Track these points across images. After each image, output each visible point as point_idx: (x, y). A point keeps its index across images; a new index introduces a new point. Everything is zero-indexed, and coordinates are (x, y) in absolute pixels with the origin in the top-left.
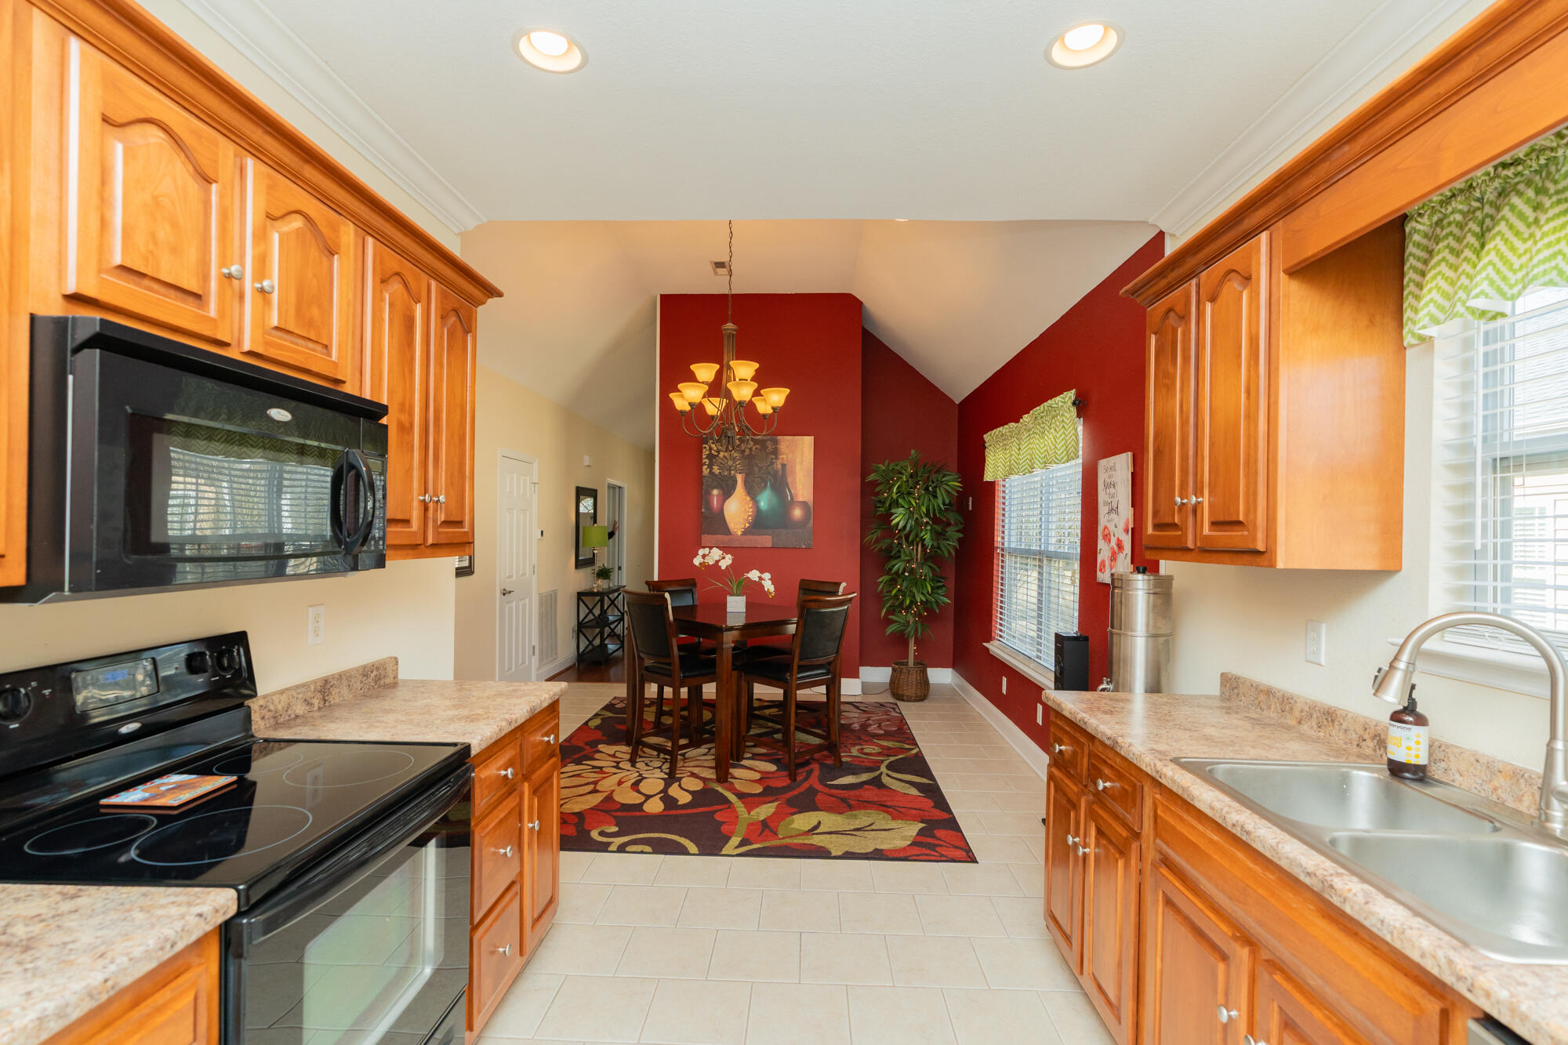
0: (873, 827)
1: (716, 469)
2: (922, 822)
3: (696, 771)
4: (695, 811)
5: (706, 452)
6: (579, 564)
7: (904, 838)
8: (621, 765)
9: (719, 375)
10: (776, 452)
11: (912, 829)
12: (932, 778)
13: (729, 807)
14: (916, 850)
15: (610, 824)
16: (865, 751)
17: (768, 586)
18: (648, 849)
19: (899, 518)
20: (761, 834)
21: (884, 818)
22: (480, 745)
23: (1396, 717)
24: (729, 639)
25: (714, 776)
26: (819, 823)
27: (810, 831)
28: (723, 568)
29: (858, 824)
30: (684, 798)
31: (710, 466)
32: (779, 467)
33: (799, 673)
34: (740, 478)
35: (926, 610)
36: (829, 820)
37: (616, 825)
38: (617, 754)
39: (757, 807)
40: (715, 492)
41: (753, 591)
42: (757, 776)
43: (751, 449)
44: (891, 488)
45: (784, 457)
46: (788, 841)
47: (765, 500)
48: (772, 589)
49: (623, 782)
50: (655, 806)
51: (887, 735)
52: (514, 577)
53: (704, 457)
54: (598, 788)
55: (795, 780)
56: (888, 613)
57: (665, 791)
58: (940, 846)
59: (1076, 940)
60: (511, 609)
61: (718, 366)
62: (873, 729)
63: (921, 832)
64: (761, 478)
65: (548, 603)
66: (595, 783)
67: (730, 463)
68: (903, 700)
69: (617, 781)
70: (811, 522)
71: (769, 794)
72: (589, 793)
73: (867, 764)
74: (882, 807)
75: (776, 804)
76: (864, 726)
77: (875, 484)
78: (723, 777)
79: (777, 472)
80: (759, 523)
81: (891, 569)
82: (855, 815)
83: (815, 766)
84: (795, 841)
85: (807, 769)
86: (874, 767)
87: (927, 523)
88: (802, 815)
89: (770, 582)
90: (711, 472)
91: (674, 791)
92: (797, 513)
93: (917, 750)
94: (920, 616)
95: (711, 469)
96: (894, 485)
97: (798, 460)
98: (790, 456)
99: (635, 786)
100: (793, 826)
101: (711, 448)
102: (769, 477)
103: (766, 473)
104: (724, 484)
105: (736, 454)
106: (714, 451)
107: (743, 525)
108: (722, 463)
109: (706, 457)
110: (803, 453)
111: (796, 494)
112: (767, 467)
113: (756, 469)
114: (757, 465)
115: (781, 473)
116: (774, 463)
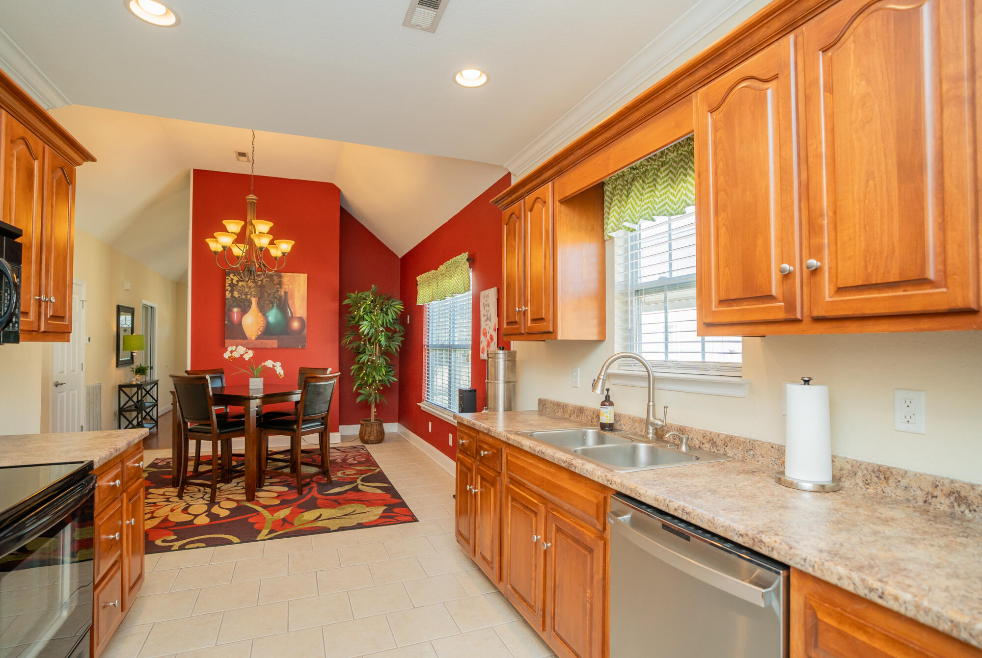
0: (355, 512)
1: (236, 294)
2: (385, 506)
3: (230, 496)
4: (234, 519)
5: (228, 282)
6: (118, 364)
7: (375, 515)
8: (170, 500)
9: (244, 228)
10: (280, 284)
11: (379, 510)
12: (389, 483)
13: (258, 514)
14: (383, 520)
15: (169, 535)
16: (346, 473)
17: (279, 370)
18: (204, 545)
19: (365, 327)
20: (282, 525)
21: (361, 507)
22: (99, 462)
23: (603, 404)
24: (254, 405)
25: (245, 498)
26: (321, 515)
27: (315, 520)
28: (247, 359)
29: (345, 512)
30: (224, 513)
31: (232, 292)
32: (283, 293)
33: (303, 425)
34: (254, 301)
35: (382, 386)
36: (326, 513)
37: (175, 535)
38: (165, 493)
39: (277, 512)
40: (235, 310)
41: (268, 374)
42: (276, 495)
43: (262, 281)
44: (359, 309)
45: (286, 287)
46: (302, 527)
47: (273, 316)
48: (282, 372)
49: (175, 510)
50: (203, 520)
51: (360, 463)
52: (65, 373)
53: (227, 285)
54: (155, 515)
55: (302, 494)
56: (357, 389)
57: (209, 510)
58: (396, 516)
59: (471, 542)
60: (62, 397)
61: (243, 223)
62: (350, 461)
63: (384, 511)
64: (269, 301)
65: (94, 394)
66: (152, 513)
67: (247, 290)
68: (368, 444)
69: (170, 509)
70: (306, 330)
71: (284, 504)
72: (149, 519)
73: (349, 480)
74: (360, 501)
75: (290, 508)
76: (344, 460)
77: (348, 306)
78: (251, 497)
79: (281, 297)
80: (268, 331)
81: (359, 361)
82: (343, 508)
83: (314, 485)
84: (306, 526)
85: (309, 487)
86: (354, 481)
87: (382, 331)
88: (309, 512)
89: (280, 368)
90: (232, 296)
91: (215, 510)
92: (296, 325)
93: (379, 469)
94: (378, 390)
95: (232, 294)
96: (361, 307)
97: (296, 290)
98: (291, 287)
99: (185, 510)
100: (303, 519)
101: (232, 280)
102: (276, 300)
103: (273, 298)
104: (242, 304)
105: (251, 284)
106: (234, 282)
107: (256, 334)
108: (240, 290)
109: (229, 286)
110: (299, 285)
111: (295, 312)
112: (274, 293)
113: (266, 295)
114: (267, 292)
115: (284, 297)
116: (279, 291)
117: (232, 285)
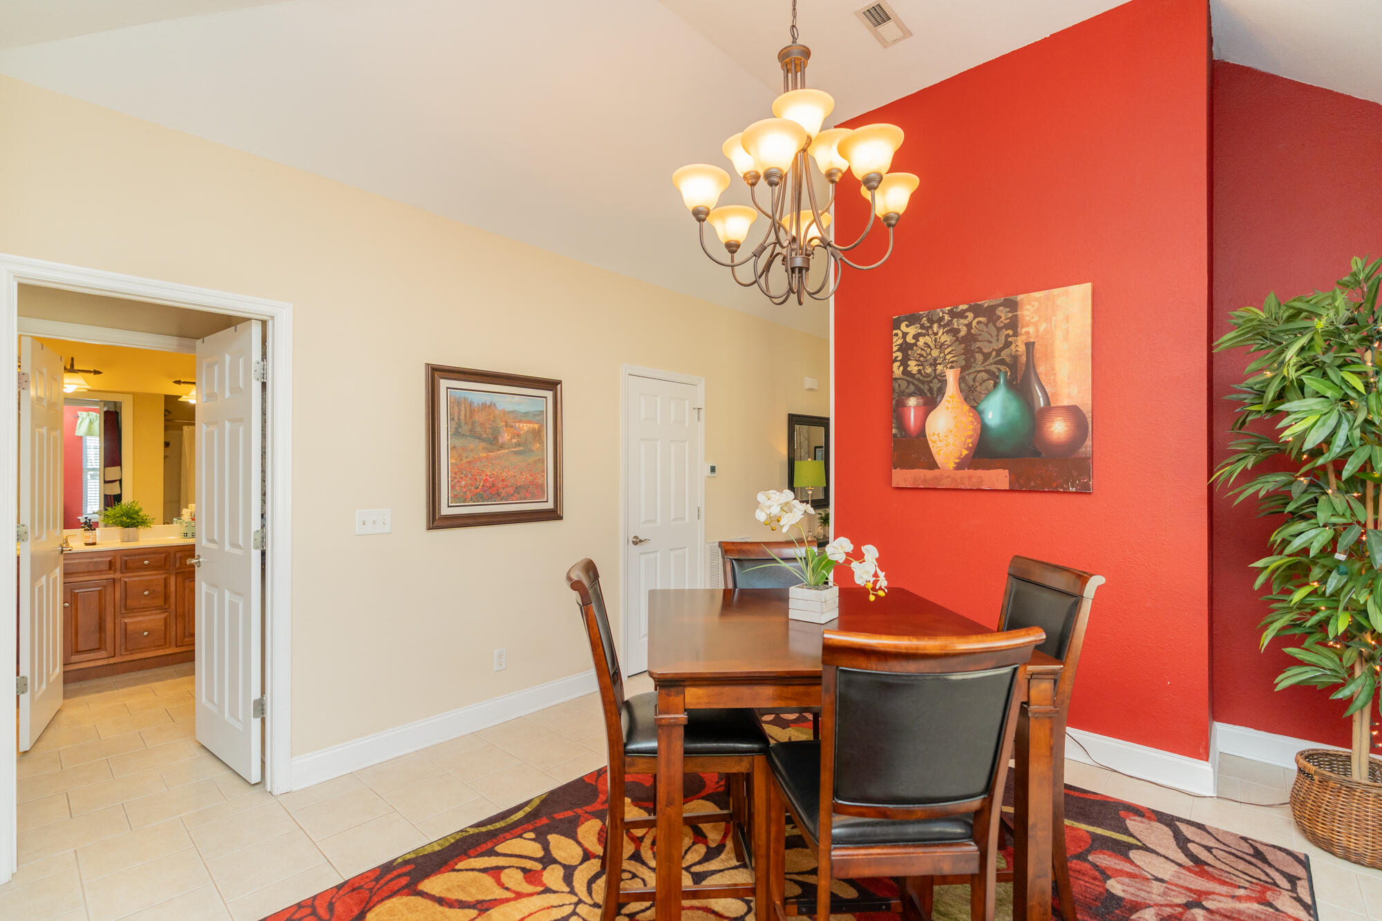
1: (913, 367)
5: (897, 341)
10: (1014, 324)
31: (904, 363)
32: (1022, 348)
34: (951, 376)
40: (912, 402)
43: (969, 326)
45: (1031, 329)
47: (995, 409)
53: (895, 349)
64: (986, 371)
67: (935, 353)
70: (1088, 440)
79: (1015, 358)
80: (984, 449)
90: (905, 372)
92: (1058, 429)
95: (906, 365)
97: (1059, 334)
98: (1043, 327)
101: (905, 335)
102: (1002, 368)
103: (995, 363)
104: (926, 388)
105: (945, 338)
106: (910, 339)
107: (957, 454)
108: (921, 355)
109: (898, 350)
110: (1067, 319)
111: (1055, 394)
112: (999, 352)
113: (979, 357)
114: (980, 350)
115: (1024, 359)
116: (1011, 343)
117: (905, 348)
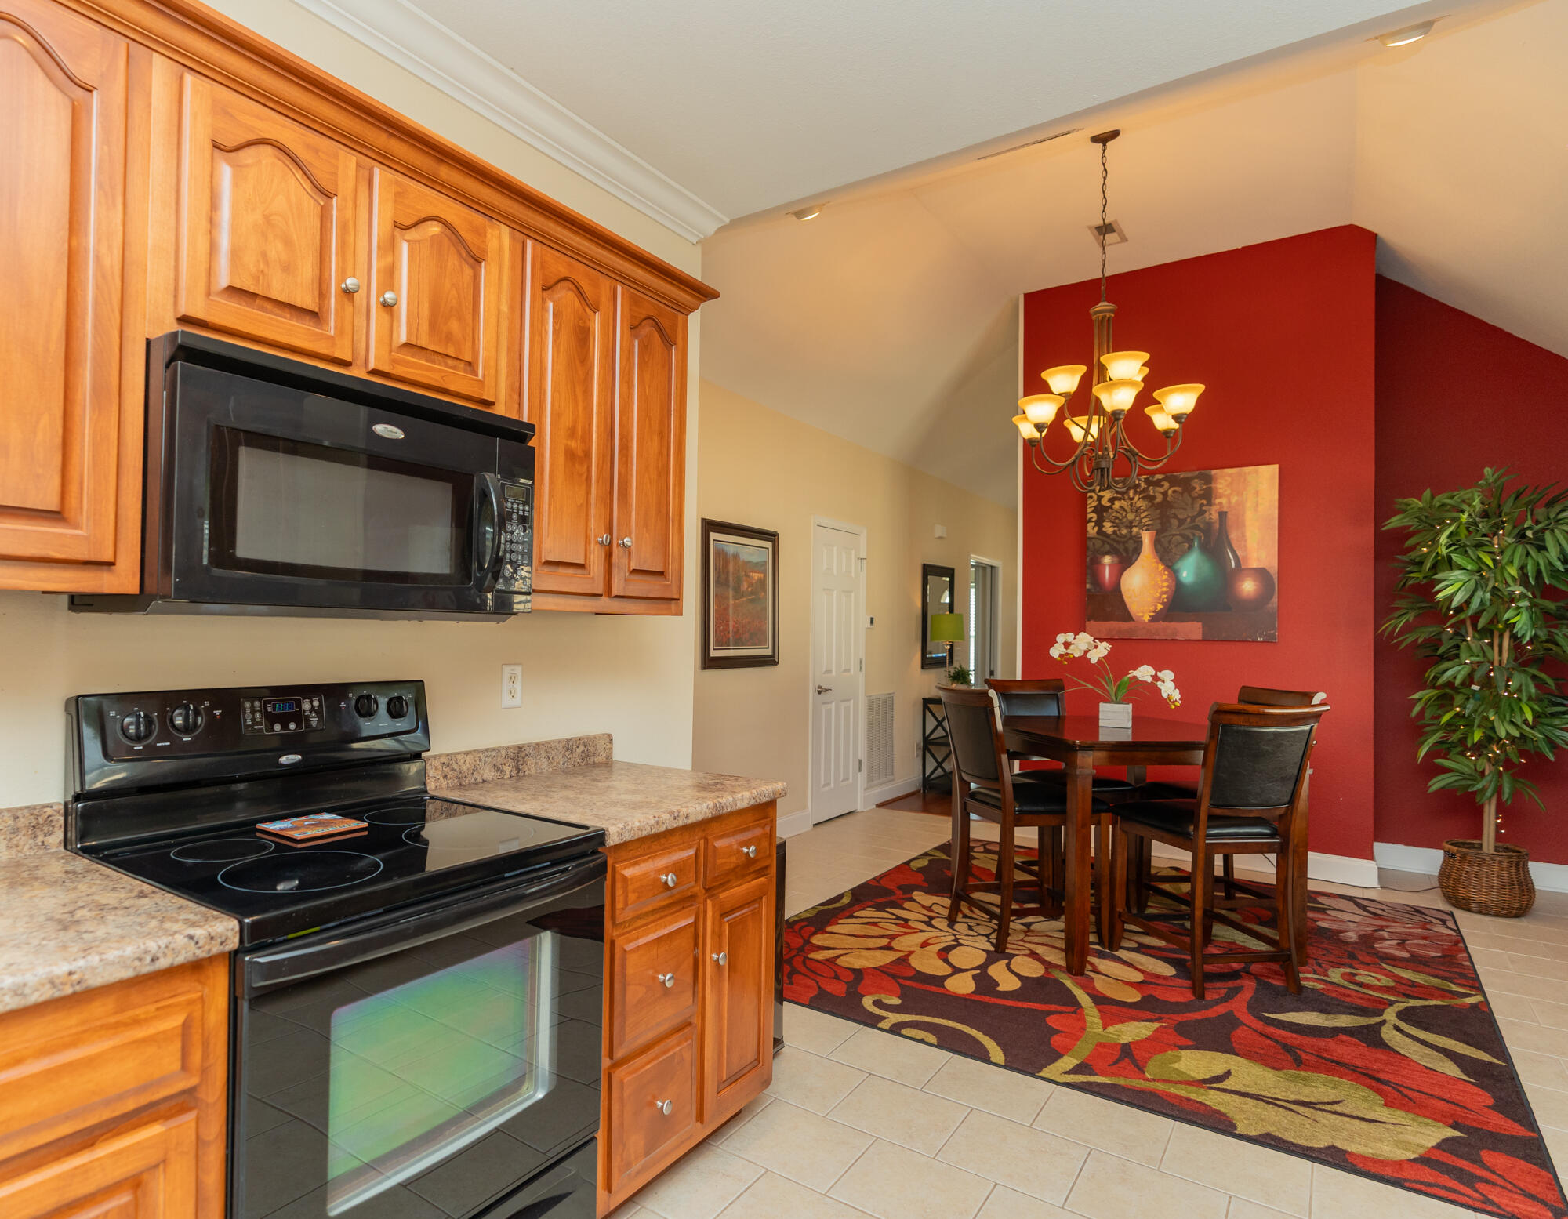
0: (1337, 1108)
1: (1108, 527)
2: (1455, 1127)
3: (1040, 950)
4: (1020, 1004)
5: (1092, 504)
6: (927, 663)
7: (1405, 1145)
8: (934, 922)
9: (1086, 383)
10: (1208, 495)
11: (1429, 1135)
12: (1502, 1053)
13: (1075, 1012)
14: (1427, 1175)
15: (891, 993)
16: (1359, 978)
17: (1168, 688)
18: (932, 1039)
19: (1454, 587)
20: (1115, 1063)
21: (1365, 1099)
22: (620, 834)
24: (1087, 763)
25: (1063, 963)
26: (1228, 1074)
27: (1205, 1081)
28: (1094, 661)
29: (1307, 1093)
30: (1008, 983)
31: (1099, 523)
32: (1215, 516)
33: (1209, 827)
34: (1147, 538)
35: (1522, 753)
36: (1247, 1073)
37: (901, 996)
38: (935, 908)
39: (1122, 1022)
40: (1107, 560)
41: (1144, 698)
42: (1138, 977)
43: (1165, 494)
44: (1435, 542)
45: (1224, 501)
46: (1161, 1086)
47: (1190, 569)
48: (1176, 695)
49: (929, 944)
50: (962, 985)
51: (1416, 962)
52: (834, 673)
53: (1089, 510)
54: (894, 944)
55: (1202, 997)
56: (1430, 755)
57: (983, 967)
58: (1487, 1181)
60: (829, 712)
61: (1083, 369)
62: (1387, 946)
63: (1445, 1145)
64: (1181, 535)
65: (881, 711)
66: (892, 938)
67: (1131, 516)
68: (1469, 910)
69: (921, 941)
70: (1275, 600)
71: (1148, 1006)
72: (881, 948)
73: (1359, 1002)
74: (1369, 1078)
75: (1156, 1025)
76: (1368, 940)
77: (1403, 534)
78: (1077, 966)
79: (1209, 524)
80: (1178, 604)
81: (1436, 678)
82: (1305, 1079)
83: (1249, 987)
84: (1173, 1090)
85: (1230, 984)
86: (1379, 1007)
87: (1523, 596)
88: (1198, 1054)
89: (1172, 685)
90: (1100, 532)
91: (997, 971)
92: (1248, 587)
93: (1479, 998)
94: (1508, 764)
95: (1101, 526)
96: (1440, 532)
97: (1249, 505)
98: (1234, 499)
99: (944, 954)
100: (1176, 1066)
101: (1100, 498)
102: (1197, 533)
103: (1191, 528)
104: (1121, 548)
105: (1140, 503)
106: (1105, 502)
107: (1152, 608)
108: (1117, 518)
109: (1093, 512)
110: (1257, 493)
111: (1245, 558)
112: (1193, 519)
113: (1175, 522)
114: (1175, 516)
115: (1217, 526)
116: (1205, 511)
117: (1100, 510)
